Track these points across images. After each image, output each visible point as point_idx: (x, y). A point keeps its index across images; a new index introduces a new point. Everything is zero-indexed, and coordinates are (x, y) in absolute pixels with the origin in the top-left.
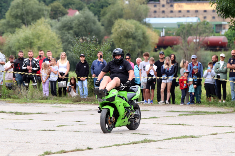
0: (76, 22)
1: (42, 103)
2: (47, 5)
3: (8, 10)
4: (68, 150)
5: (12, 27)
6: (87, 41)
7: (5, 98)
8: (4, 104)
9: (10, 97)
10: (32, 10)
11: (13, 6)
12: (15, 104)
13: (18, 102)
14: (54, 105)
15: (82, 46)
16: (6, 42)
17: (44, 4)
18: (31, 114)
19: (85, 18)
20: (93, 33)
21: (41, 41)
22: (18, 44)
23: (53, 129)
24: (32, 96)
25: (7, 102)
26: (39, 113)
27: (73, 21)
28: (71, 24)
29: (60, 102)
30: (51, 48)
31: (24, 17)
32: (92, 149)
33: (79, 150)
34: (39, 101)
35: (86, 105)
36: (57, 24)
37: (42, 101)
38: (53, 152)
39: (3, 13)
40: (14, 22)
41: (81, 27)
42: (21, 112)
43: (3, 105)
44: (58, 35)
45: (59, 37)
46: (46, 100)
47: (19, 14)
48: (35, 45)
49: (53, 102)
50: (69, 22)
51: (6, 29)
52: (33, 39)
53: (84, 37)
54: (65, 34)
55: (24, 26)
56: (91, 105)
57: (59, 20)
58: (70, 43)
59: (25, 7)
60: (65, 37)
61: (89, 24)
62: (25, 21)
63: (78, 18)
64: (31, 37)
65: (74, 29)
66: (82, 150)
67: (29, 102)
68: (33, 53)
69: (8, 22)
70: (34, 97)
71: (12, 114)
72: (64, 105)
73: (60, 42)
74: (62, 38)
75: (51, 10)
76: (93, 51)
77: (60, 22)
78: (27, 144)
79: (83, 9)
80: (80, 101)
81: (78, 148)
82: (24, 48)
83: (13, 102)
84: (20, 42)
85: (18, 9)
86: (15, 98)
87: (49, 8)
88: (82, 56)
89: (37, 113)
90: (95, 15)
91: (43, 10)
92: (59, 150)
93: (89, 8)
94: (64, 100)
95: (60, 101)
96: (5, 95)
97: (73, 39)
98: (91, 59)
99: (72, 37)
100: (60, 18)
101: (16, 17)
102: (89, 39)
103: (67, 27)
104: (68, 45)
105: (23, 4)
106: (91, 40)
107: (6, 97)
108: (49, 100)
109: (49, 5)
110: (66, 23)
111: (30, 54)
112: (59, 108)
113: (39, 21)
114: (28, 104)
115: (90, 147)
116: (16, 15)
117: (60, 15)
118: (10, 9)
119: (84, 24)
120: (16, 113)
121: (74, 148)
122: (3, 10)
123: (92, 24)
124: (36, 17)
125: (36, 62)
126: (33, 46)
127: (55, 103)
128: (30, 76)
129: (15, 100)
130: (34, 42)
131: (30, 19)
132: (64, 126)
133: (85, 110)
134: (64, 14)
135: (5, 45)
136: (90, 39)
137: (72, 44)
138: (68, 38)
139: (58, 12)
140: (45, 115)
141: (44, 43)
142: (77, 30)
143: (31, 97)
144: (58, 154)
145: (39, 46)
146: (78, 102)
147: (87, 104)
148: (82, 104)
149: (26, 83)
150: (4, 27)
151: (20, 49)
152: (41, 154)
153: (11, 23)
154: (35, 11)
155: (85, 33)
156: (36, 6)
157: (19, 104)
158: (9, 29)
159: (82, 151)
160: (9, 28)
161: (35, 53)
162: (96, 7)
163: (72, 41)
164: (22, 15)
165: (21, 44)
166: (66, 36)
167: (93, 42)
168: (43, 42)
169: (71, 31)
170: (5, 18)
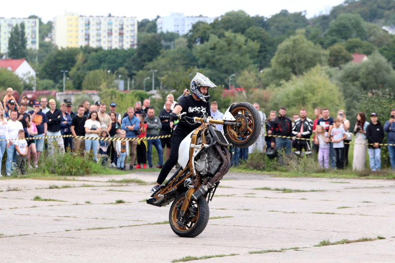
0: (364, 70)
1: (318, 177)
2: (326, 48)
3: (274, 55)
4: (353, 239)
5: (279, 77)
6: (378, 95)
7: (270, 171)
8: (269, 178)
9: (275, 169)
10: (305, 56)
11: (281, 51)
12: (283, 179)
13: (287, 176)
14: (334, 180)
15: (371, 101)
16: (271, 97)
17: (320, 47)
18: (303, 191)
19: (376, 65)
20: (386, 85)
21: (317, 96)
22: (286, 100)
23: (332, 212)
24: (305, 168)
25: (272, 175)
26: (313, 191)
27: (359, 68)
28: (357, 73)
29: (341, 176)
30: (329, 105)
31: (295, 64)
32: (384, 238)
33: (366, 240)
34: (314, 174)
35: (376, 180)
36: (338, 73)
37: (318, 174)
38: (332, 241)
39: (267, 60)
40: (281, 70)
41: (370, 77)
42: (290, 188)
43: (267, 180)
44: (339, 88)
45: (340, 90)
46: (324, 174)
47: (289, 60)
48: (309, 101)
49: (332, 176)
50: (355, 71)
51: (272, 80)
52: (306, 93)
53: (374, 91)
54: (349, 87)
55: (294, 77)
56: (383, 180)
57: (340, 69)
58: (356, 98)
59: (296, 51)
60: (348, 91)
61: (381, 74)
62: (297, 70)
63: (366, 65)
64: (304, 90)
65: (362, 80)
66: (371, 240)
67: (301, 176)
68: (306, 112)
69: (275, 71)
70: (307, 169)
71: (279, 191)
72: (347, 180)
73: (342, 96)
74: (344, 91)
75: (331, 55)
76: (385, 108)
77: (342, 71)
78: (297, 231)
79: (373, 54)
80: (368, 175)
81: (365, 237)
82: (294, 105)
83: (280, 176)
84: (289, 97)
85: (287, 55)
86: (282, 171)
87: (327, 52)
88: (373, 115)
89: (311, 191)
90: (389, 61)
91: (320, 55)
92: (340, 239)
93: (381, 52)
94: (347, 174)
95: (342, 174)
96: (270, 166)
97: (360, 93)
98: (383, 119)
99: (358, 91)
100: (342, 65)
101: (285, 64)
102: (380, 93)
103: (352, 77)
104: (352, 101)
105: (294, 47)
106: (384, 94)
107: (271, 169)
108: (327, 174)
109: (328, 48)
110: (350, 73)
111: (302, 112)
112: (340, 184)
113: (314, 70)
114: (300, 179)
115: (381, 236)
116: (284, 62)
117: (343, 62)
118: (276, 54)
119: (375, 74)
120: (285, 190)
121: (361, 237)
122: (268, 55)
123: (385, 73)
124: (310, 63)
125: (309, 123)
126: (307, 103)
127: (335, 178)
128: (302, 142)
129: (282, 173)
130: (307, 98)
131: (303, 66)
132: (347, 207)
133: (375, 187)
134: (347, 60)
135: (270, 100)
136: (382, 92)
137: (358, 100)
138: (353, 91)
139: (340, 58)
140: (322, 193)
141: (320, 99)
142: (364, 81)
143: (303, 170)
144: (339, 245)
145: (314, 102)
146: (365, 175)
147: (378, 179)
148: (371, 179)
149: (297, 150)
150: (270, 78)
151: (288, 106)
152: (317, 244)
153: (277, 73)
154: (309, 56)
155: (375, 84)
156: (311, 50)
157: (288, 178)
158: (276, 81)
159: (371, 242)
160: (275, 79)
161: (308, 112)
162: (390, 51)
163: (358, 96)
164: (293, 61)
165: (291, 100)
166: (350, 89)
167: (386, 97)
168: (319, 97)
169: (357, 83)
170: (270, 66)
